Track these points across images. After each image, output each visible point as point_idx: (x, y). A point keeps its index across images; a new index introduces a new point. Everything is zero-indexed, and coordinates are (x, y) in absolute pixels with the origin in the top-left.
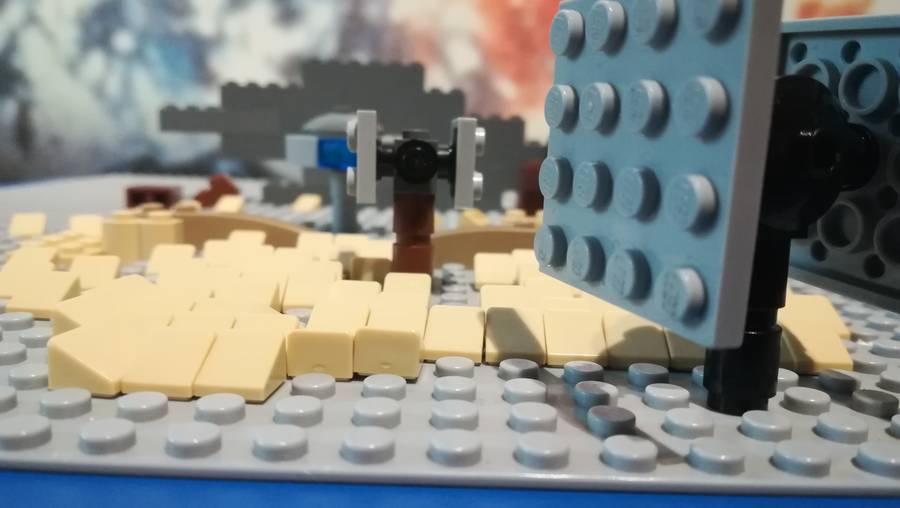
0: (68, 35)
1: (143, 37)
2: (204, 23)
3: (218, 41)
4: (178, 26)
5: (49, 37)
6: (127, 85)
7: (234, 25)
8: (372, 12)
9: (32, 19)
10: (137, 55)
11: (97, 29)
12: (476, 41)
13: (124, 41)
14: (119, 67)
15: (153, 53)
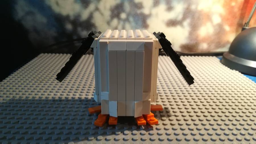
0: (107, 14)
1: (128, 15)
2: (146, 11)
3: (149, 16)
4: (139, 12)
5: (102, 14)
7: (154, 11)
8: (193, 7)
9: (97, 9)
10: (127, 20)
11: (116, 12)
12: (221, 15)
13: (123, 16)
14: (122, 23)
15: (131, 19)
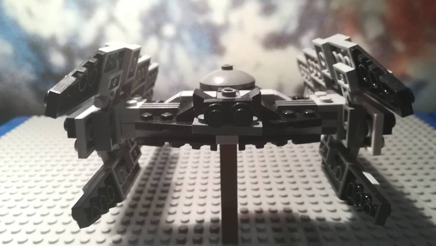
1: (180, 28)
2: (217, 17)
3: (225, 27)
4: (201, 20)
5: (124, 30)
6: (172, 56)
7: (235, 17)
8: (320, 4)
9: (112, 19)
10: (177, 39)
11: (152, 23)
12: (383, 19)
13: (169, 30)
14: (166, 46)
15: (186, 36)
